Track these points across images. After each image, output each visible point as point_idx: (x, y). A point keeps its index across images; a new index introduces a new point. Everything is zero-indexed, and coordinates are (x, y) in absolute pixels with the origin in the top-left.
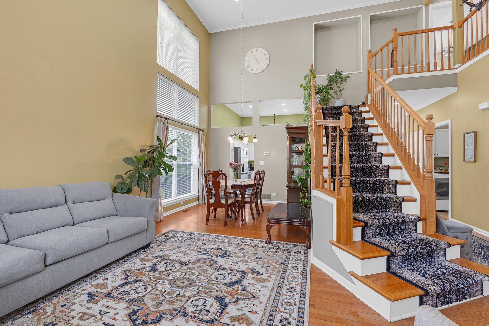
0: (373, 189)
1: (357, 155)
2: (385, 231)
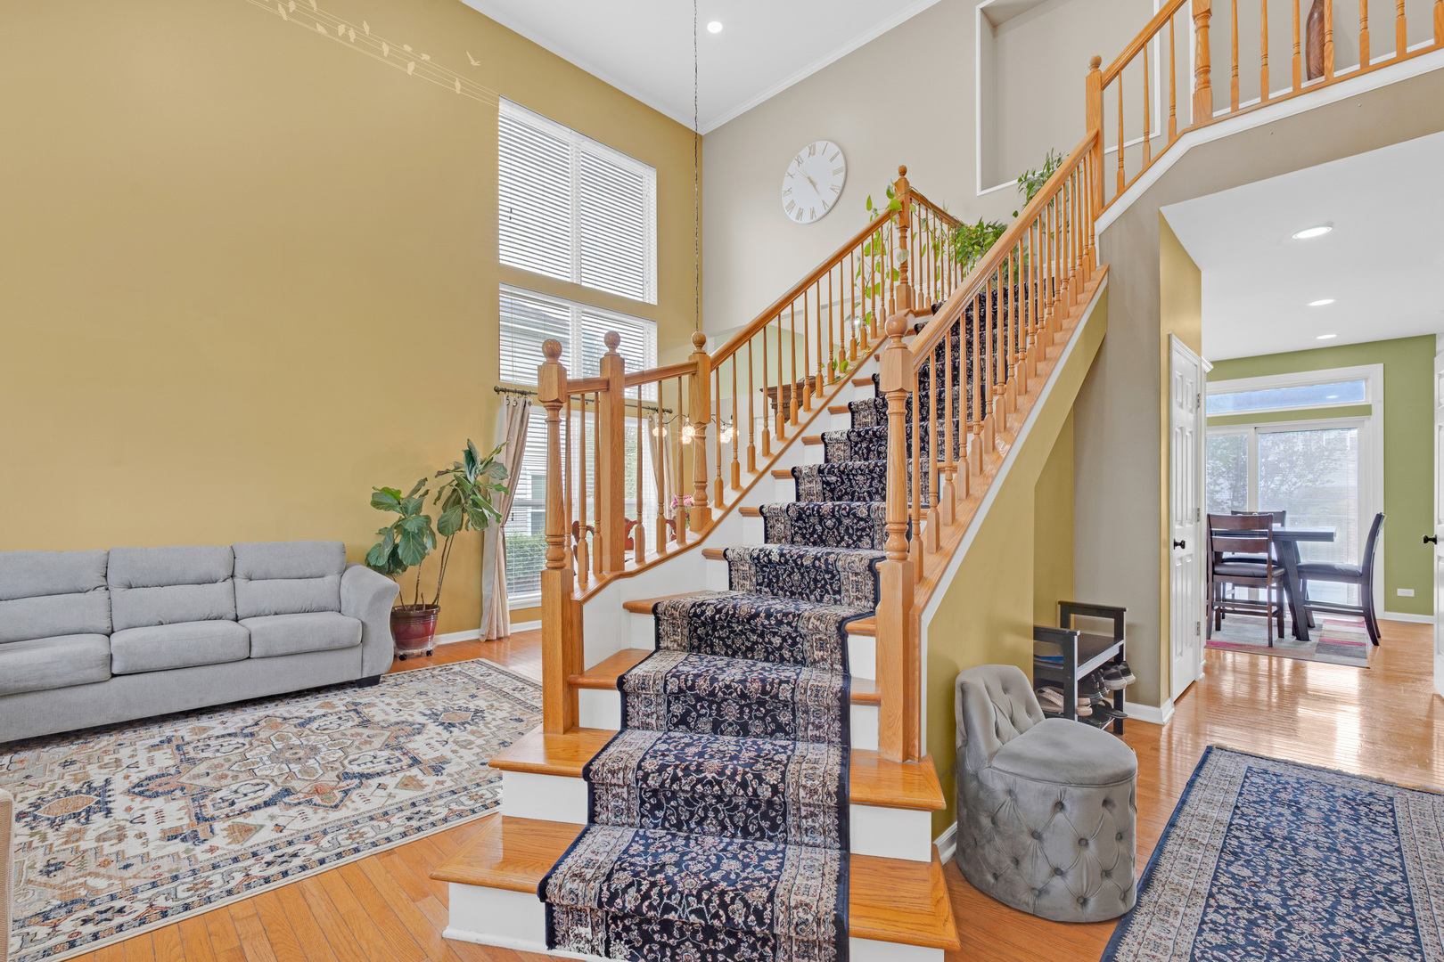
0: (816, 587)
1: (862, 471)
2: (704, 715)
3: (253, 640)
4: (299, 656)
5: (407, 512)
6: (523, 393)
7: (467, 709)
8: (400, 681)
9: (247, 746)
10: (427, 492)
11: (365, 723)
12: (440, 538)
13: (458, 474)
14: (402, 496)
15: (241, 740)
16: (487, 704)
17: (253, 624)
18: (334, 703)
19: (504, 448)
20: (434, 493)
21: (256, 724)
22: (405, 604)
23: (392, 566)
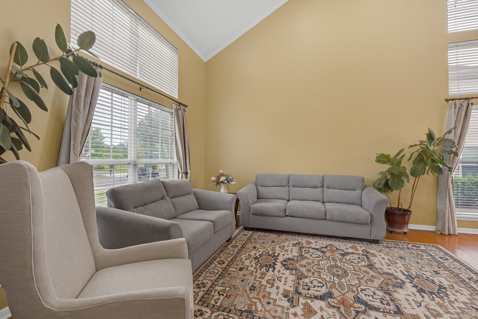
3: (327, 213)
4: (343, 223)
5: (393, 165)
6: (466, 99)
7: (433, 282)
8: (390, 245)
9: (321, 258)
10: (404, 156)
11: (371, 266)
12: (412, 179)
13: (423, 146)
14: (390, 157)
15: (320, 254)
16: (448, 283)
17: (328, 206)
18: (358, 247)
19: (453, 130)
20: (408, 156)
21: (326, 247)
22: (392, 207)
23: (386, 188)
